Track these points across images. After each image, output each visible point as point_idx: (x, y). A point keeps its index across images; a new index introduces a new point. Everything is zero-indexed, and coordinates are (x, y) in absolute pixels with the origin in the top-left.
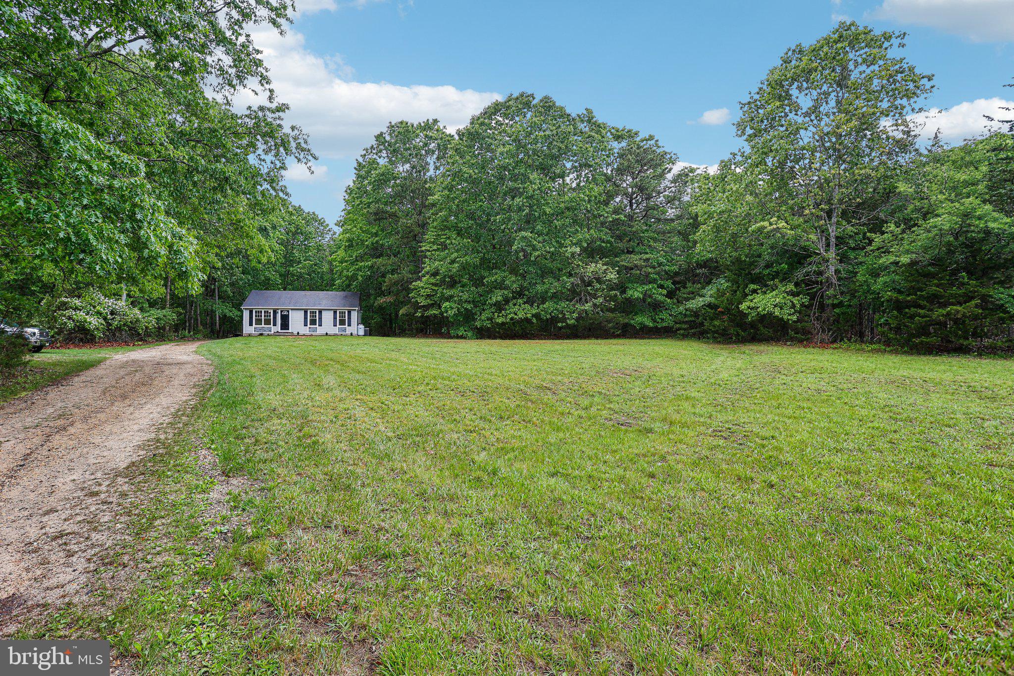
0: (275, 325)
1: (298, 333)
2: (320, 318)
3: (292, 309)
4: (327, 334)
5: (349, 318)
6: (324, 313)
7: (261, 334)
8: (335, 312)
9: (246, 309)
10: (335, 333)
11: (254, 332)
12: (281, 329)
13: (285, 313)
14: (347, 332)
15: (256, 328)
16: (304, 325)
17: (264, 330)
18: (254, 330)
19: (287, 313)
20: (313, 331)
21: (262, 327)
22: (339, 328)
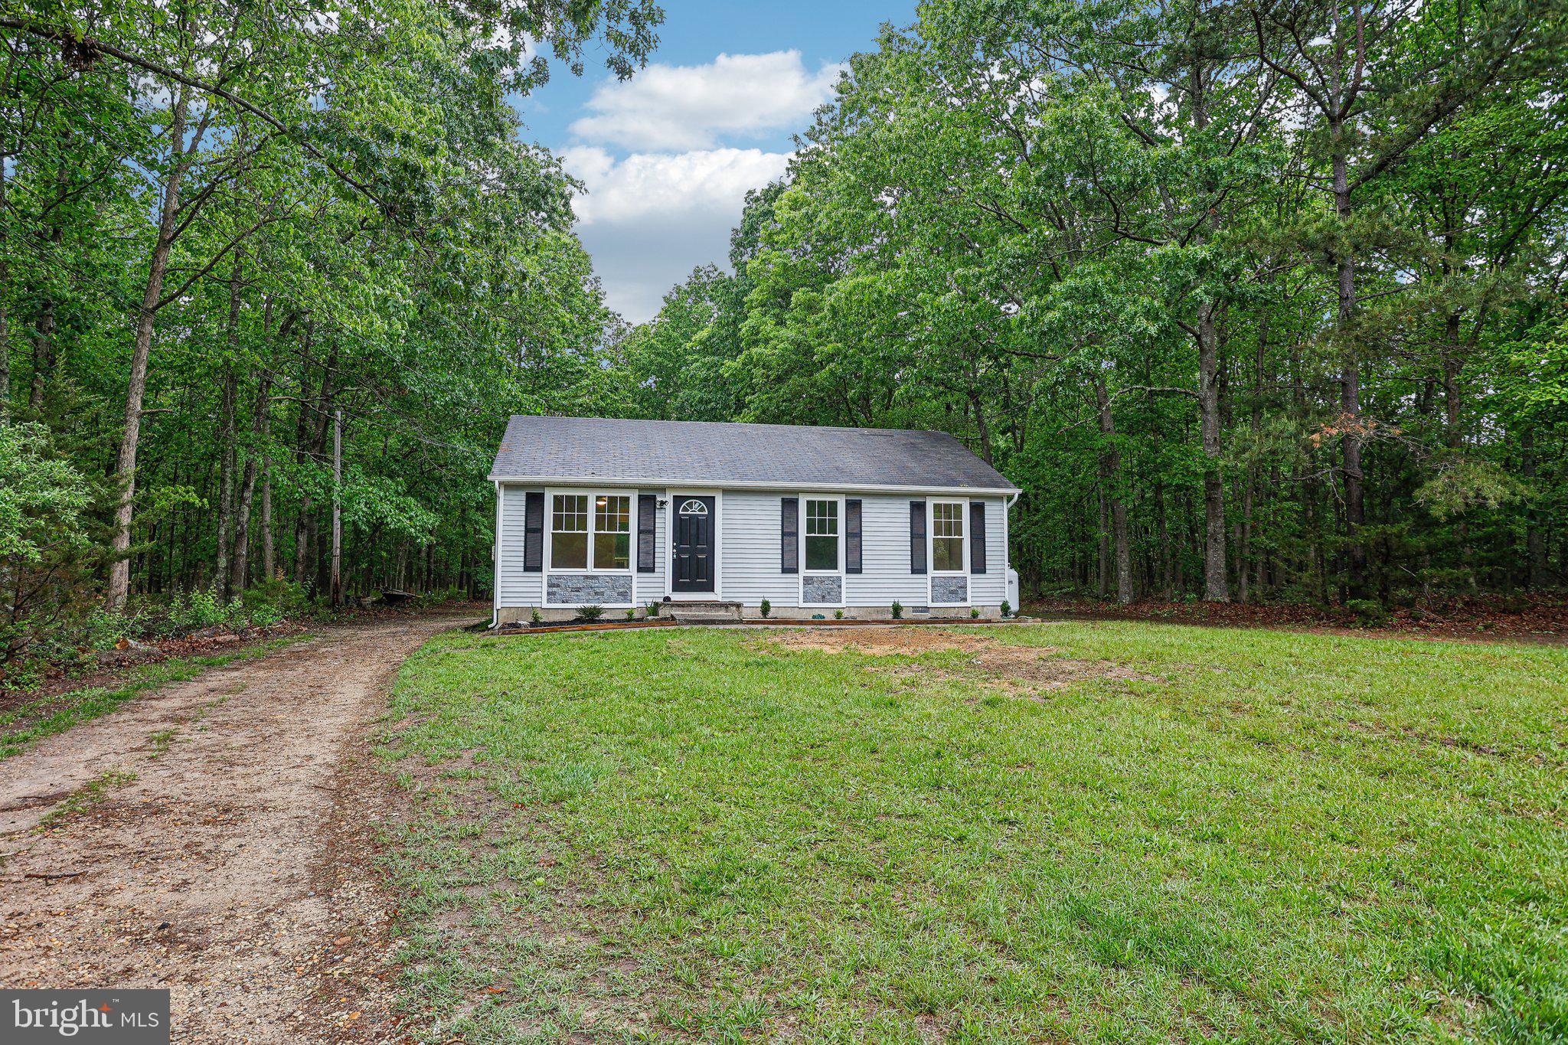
0: (646, 568)
1: (766, 607)
2: (855, 535)
3: (728, 491)
4: (897, 610)
5: (977, 536)
6: (869, 508)
7: (589, 618)
8: (918, 509)
9: (509, 487)
10: (926, 609)
11: (545, 605)
12: (677, 587)
13: (696, 510)
14: (968, 604)
15: (555, 581)
16: (784, 571)
17: (596, 593)
18: (549, 594)
19: (702, 509)
20: (824, 597)
21: (587, 577)
22: (937, 580)
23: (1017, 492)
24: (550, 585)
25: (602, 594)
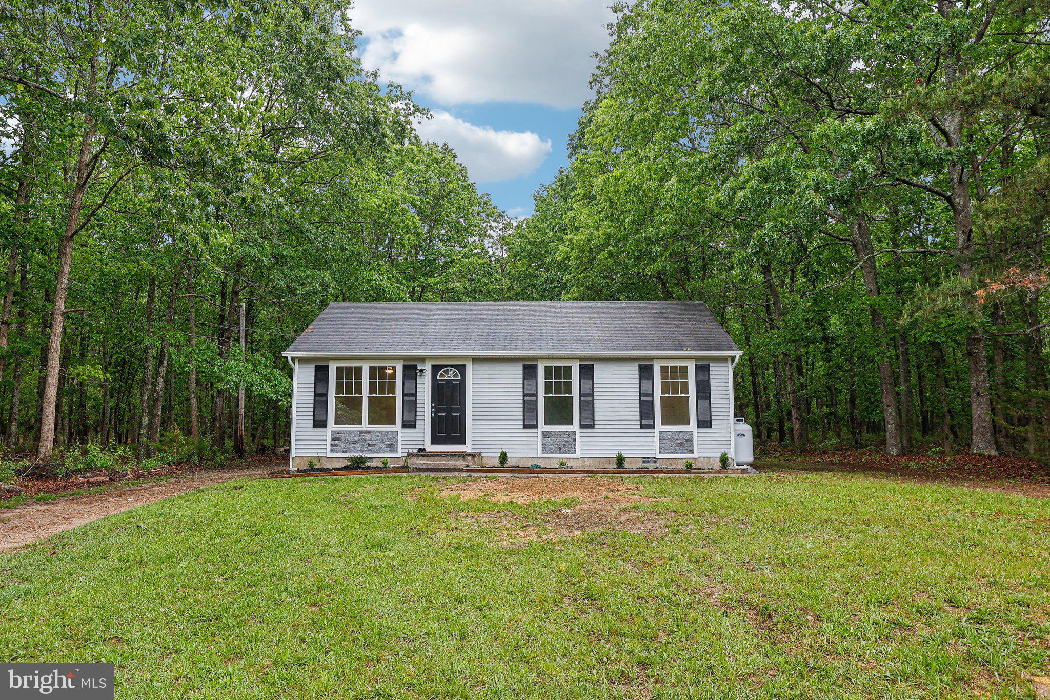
0: (410, 424)
1: (503, 458)
2: (588, 396)
3: (476, 360)
4: (620, 460)
5: (704, 393)
6: (599, 371)
7: (357, 465)
8: (646, 370)
9: (302, 361)
10: (654, 460)
11: (329, 455)
12: (435, 440)
13: (451, 375)
14: (695, 455)
15: (337, 436)
16: (526, 426)
17: (369, 445)
18: (332, 445)
19: (456, 376)
20: (560, 449)
21: (361, 432)
22: (665, 434)
23: (738, 354)
24: (333, 439)
25: (374, 445)
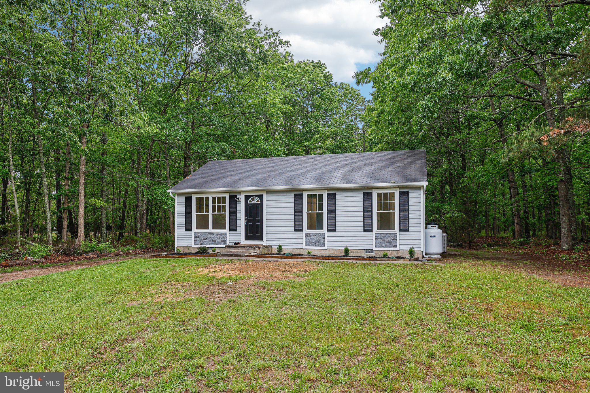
0: (233, 229)
1: (280, 248)
2: (332, 212)
3: (268, 192)
4: (347, 251)
5: (405, 209)
6: (339, 197)
7: (203, 252)
8: (368, 197)
9: (179, 194)
10: (372, 251)
11: (193, 245)
12: (247, 238)
13: (256, 201)
14: (398, 248)
15: (197, 235)
16: (296, 230)
17: (213, 241)
18: (195, 240)
19: (258, 201)
20: (315, 243)
21: (209, 233)
22: (379, 235)
24: (195, 237)
25: (215, 241)
